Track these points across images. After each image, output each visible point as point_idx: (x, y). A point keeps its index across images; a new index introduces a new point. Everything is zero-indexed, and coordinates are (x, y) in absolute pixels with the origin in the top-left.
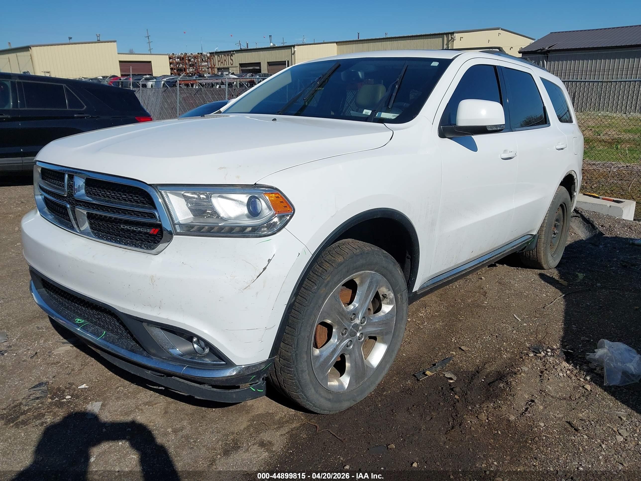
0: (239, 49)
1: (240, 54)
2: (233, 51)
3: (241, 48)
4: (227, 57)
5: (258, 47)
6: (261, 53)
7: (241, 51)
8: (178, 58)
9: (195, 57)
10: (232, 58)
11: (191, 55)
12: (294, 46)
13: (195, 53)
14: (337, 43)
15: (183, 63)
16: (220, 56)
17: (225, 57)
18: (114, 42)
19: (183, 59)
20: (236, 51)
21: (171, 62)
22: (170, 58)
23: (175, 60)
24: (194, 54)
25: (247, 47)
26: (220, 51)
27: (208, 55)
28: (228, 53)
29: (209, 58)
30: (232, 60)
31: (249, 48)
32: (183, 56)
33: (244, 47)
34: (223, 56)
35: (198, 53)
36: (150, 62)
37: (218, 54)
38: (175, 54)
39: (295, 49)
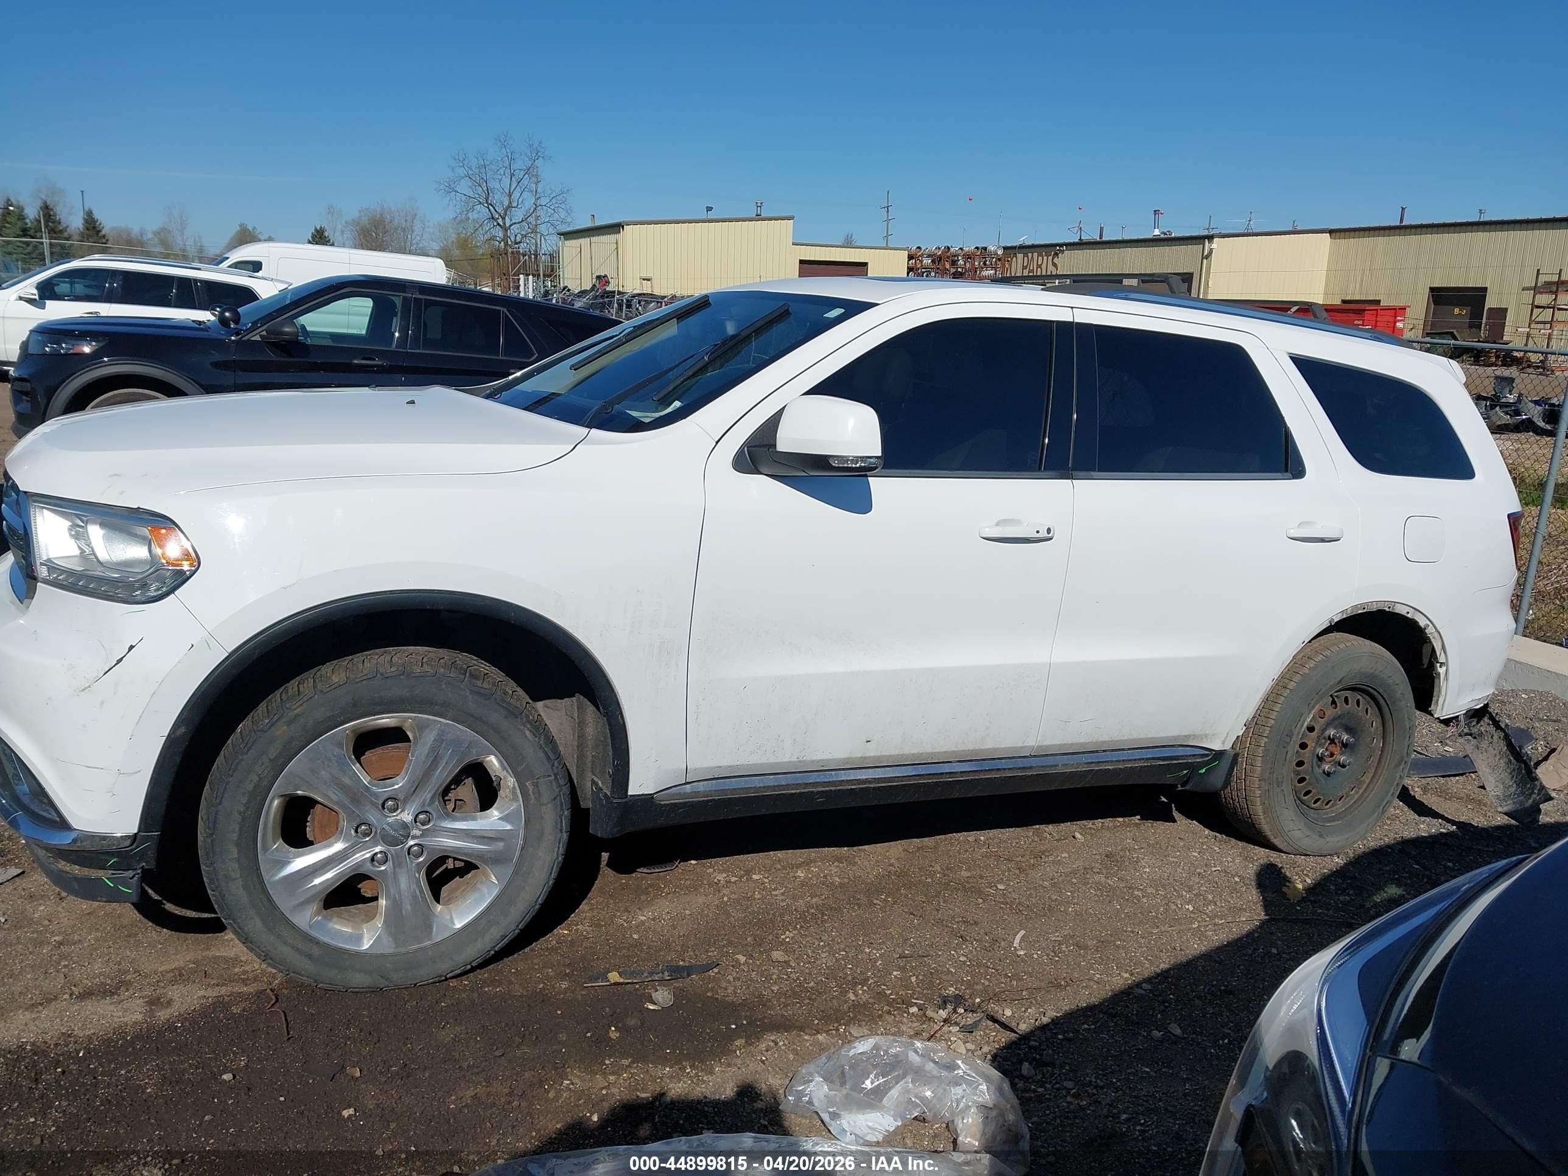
0: (1077, 240)
1: (1078, 254)
2: (1061, 245)
3: (1080, 239)
4: (1045, 258)
5: (1127, 237)
6: (1129, 251)
7: (1081, 245)
8: (929, 256)
9: (968, 257)
10: (1056, 260)
11: (960, 251)
12: (1210, 238)
13: (969, 248)
14: (1331, 232)
15: (938, 268)
16: (1030, 255)
17: (1040, 258)
18: (789, 219)
19: (940, 258)
20: (1067, 245)
21: (910, 265)
22: (910, 257)
23: (921, 261)
24: (966, 249)
25: (1101, 237)
26: (1030, 244)
27: (1000, 252)
28: (1048, 249)
29: (999, 260)
30: (1055, 265)
31: (1104, 239)
32: (940, 253)
33: (1093, 235)
34: (1036, 254)
35: (977, 248)
36: (865, 264)
37: (1025, 251)
38: (923, 249)
39: (1214, 246)
